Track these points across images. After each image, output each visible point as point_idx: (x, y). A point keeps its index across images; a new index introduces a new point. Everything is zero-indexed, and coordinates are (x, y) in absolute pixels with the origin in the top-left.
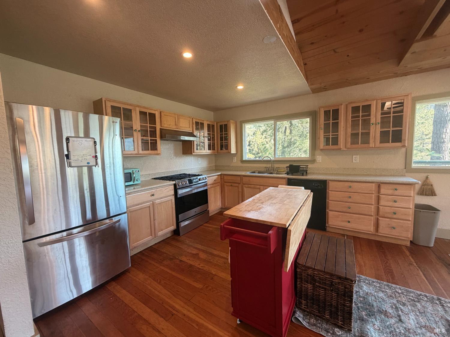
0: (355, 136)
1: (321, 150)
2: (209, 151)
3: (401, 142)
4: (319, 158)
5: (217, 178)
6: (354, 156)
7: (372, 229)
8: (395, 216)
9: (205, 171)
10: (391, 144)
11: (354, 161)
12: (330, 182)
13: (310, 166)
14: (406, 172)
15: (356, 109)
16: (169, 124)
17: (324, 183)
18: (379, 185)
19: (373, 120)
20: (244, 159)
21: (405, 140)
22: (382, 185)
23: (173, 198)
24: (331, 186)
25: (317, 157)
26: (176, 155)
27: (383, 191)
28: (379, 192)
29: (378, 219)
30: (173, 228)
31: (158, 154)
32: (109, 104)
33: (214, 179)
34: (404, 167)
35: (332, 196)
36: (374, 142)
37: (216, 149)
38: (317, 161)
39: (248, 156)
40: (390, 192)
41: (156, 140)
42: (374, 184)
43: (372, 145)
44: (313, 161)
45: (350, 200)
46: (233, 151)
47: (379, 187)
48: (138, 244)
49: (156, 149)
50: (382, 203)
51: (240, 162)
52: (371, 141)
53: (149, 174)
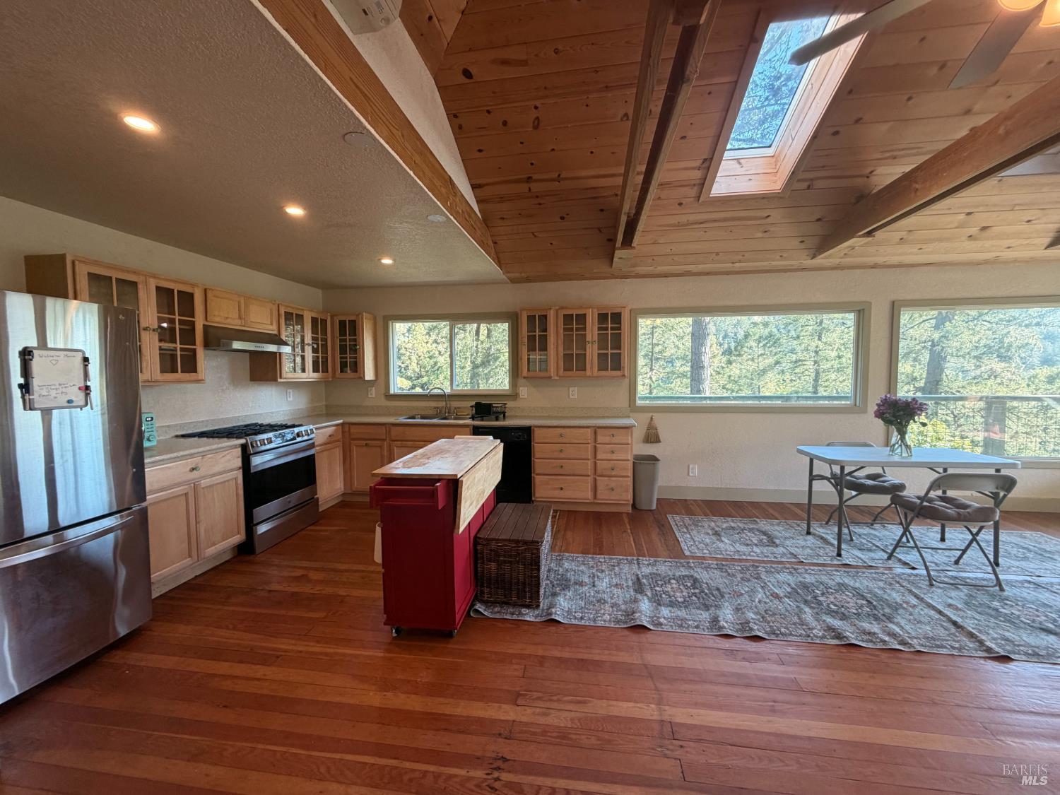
0: (568, 358)
1: (524, 378)
2: (316, 375)
3: (620, 370)
4: (524, 391)
5: (336, 431)
6: (571, 389)
7: (590, 495)
8: (613, 473)
9: (304, 417)
10: (610, 373)
11: (571, 397)
12: (535, 429)
13: (510, 404)
14: (631, 412)
15: (568, 318)
16: (224, 315)
17: (528, 430)
18: (596, 429)
19: (589, 338)
20: (392, 392)
21: (624, 367)
22: (599, 431)
23: (239, 475)
24: (538, 435)
25: (521, 388)
26: (235, 381)
27: (600, 439)
28: (595, 441)
29: (595, 479)
30: (239, 538)
31: (198, 381)
32: (83, 271)
33: (328, 434)
34: (628, 406)
35: (540, 450)
36: (592, 368)
37: (330, 369)
38: (521, 397)
39: (399, 384)
40: (607, 439)
41: (194, 350)
42: (589, 430)
43: (588, 373)
44: (513, 395)
45: (562, 455)
46: (369, 374)
47: (595, 433)
48: (160, 575)
49: (195, 371)
50: (599, 457)
51: (383, 397)
52: (588, 366)
53: (168, 426)
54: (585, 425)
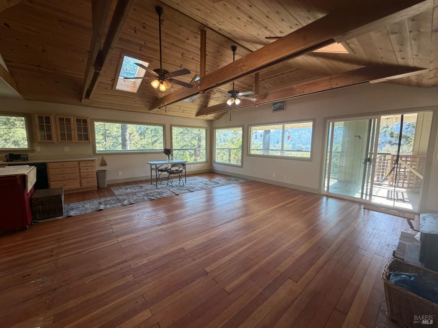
0: (63, 135)
1: (39, 142)
3: (88, 140)
4: (38, 149)
6: (65, 148)
7: (78, 186)
8: (89, 176)
10: (83, 141)
11: (65, 151)
12: (48, 163)
13: (30, 155)
14: (94, 155)
15: (61, 120)
17: (45, 164)
18: (79, 162)
19: (72, 127)
21: (90, 140)
22: (80, 162)
24: (50, 166)
25: (36, 148)
27: (81, 165)
28: (79, 166)
29: (81, 180)
34: (93, 153)
35: (51, 172)
36: (75, 140)
38: (36, 151)
40: (84, 165)
42: (76, 162)
43: (74, 141)
44: (31, 150)
45: (64, 173)
47: (79, 163)
50: (82, 171)
52: (73, 139)
54: (74, 160)
